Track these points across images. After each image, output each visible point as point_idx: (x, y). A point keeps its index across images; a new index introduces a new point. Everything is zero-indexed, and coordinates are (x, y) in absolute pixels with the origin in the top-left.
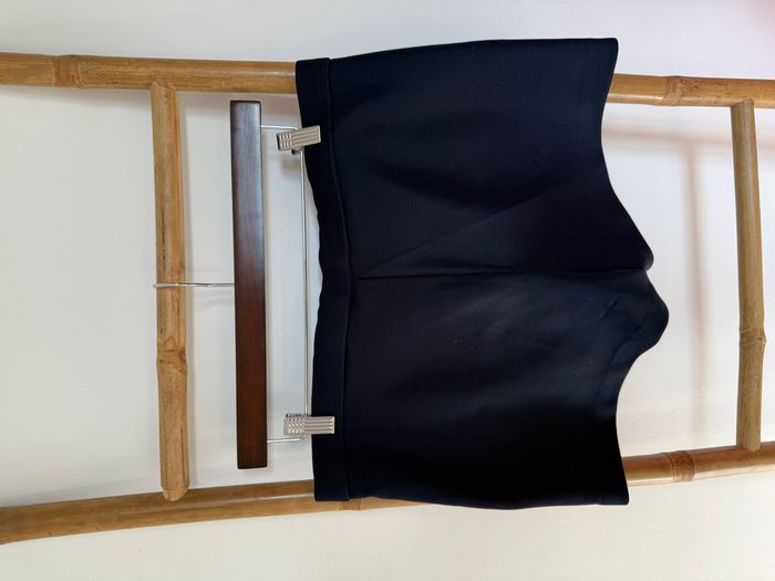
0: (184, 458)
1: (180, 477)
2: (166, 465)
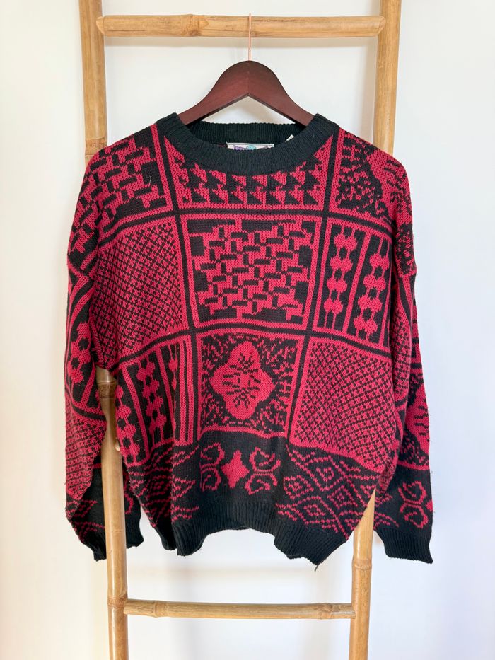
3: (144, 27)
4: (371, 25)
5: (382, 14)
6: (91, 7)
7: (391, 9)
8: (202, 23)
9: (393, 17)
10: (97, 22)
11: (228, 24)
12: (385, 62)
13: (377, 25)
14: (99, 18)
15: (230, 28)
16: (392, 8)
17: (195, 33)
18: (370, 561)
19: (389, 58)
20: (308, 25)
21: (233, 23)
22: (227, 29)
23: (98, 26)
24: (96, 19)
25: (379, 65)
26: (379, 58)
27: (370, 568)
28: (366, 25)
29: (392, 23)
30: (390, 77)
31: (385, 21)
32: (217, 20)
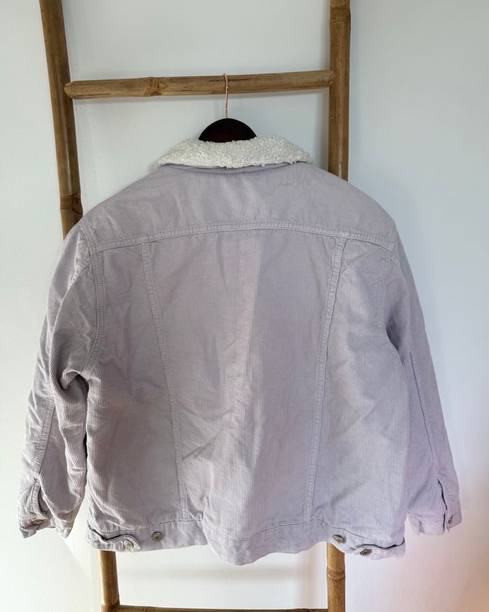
0: (91, 96)
1: (79, 93)
2: (87, 84)
3: (108, 92)
4: (321, 79)
5: (331, 69)
6: (59, 75)
7: (340, 65)
8: (161, 85)
9: (341, 71)
10: (65, 89)
11: (186, 85)
12: (335, 114)
13: (326, 78)
14: (66, 85)
15: (188, 89)
16: (340, 63)
17: (157, 93)
18: (344, 572)
19: (340, 110)
20: (260, 82)
21: (191, 84)
22: (186, 89)
23: (66, 92)
24: (64, 86)
25: (331, 116)
26: (330, 109)
27: (344, 578)
28: (316, 80)
29: (341, 78)
30: (341, 127)
31: (333, 77)
32: (176, 82)
